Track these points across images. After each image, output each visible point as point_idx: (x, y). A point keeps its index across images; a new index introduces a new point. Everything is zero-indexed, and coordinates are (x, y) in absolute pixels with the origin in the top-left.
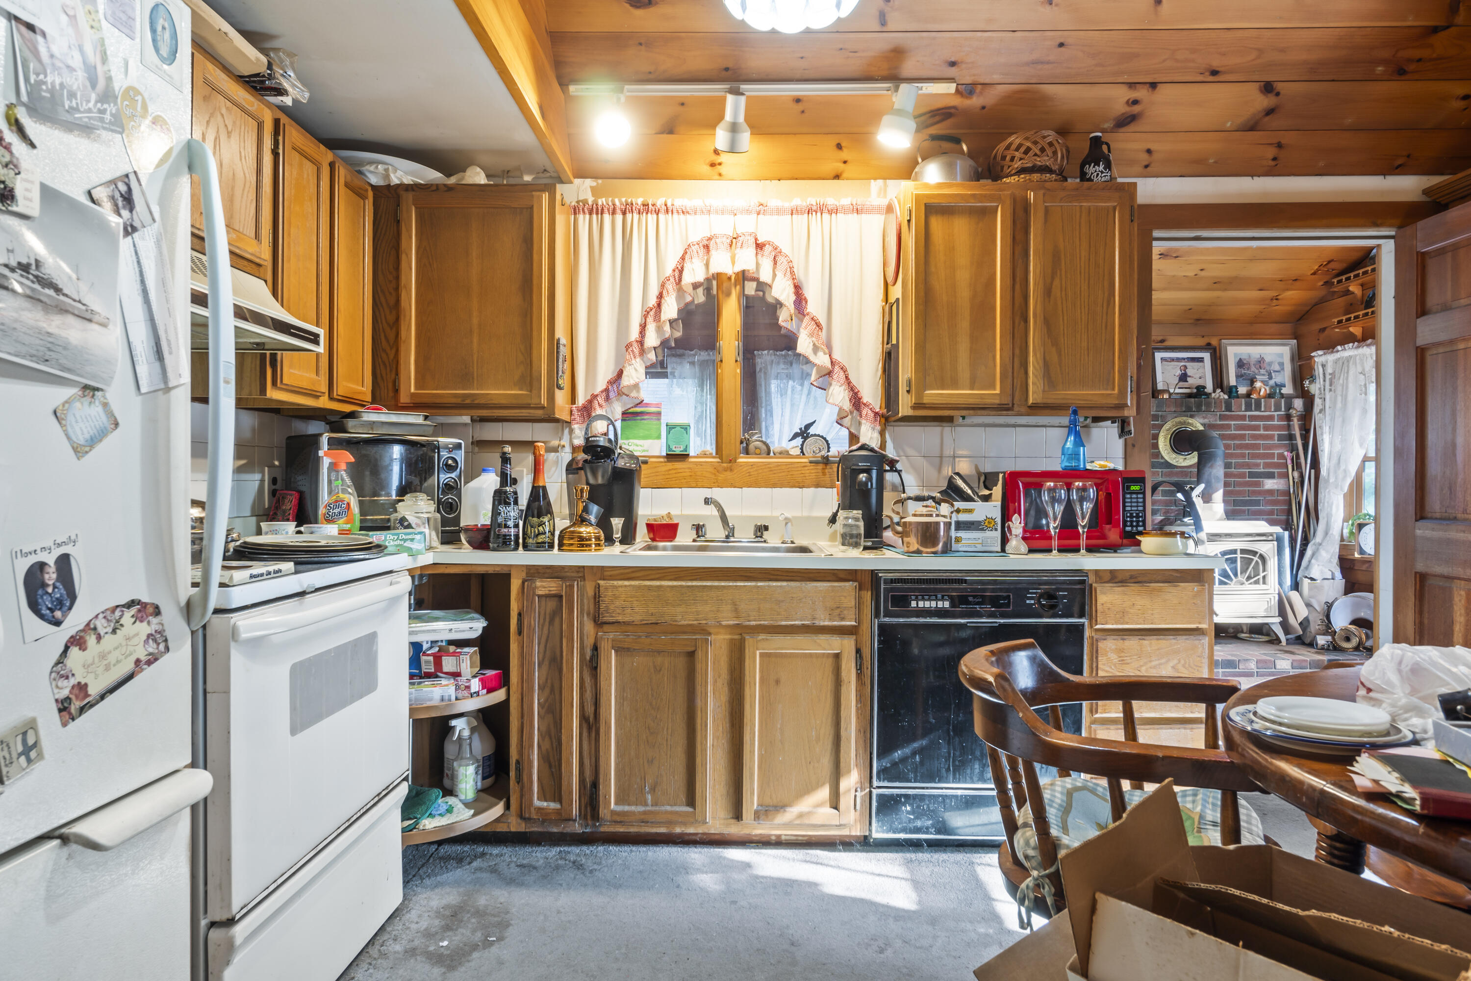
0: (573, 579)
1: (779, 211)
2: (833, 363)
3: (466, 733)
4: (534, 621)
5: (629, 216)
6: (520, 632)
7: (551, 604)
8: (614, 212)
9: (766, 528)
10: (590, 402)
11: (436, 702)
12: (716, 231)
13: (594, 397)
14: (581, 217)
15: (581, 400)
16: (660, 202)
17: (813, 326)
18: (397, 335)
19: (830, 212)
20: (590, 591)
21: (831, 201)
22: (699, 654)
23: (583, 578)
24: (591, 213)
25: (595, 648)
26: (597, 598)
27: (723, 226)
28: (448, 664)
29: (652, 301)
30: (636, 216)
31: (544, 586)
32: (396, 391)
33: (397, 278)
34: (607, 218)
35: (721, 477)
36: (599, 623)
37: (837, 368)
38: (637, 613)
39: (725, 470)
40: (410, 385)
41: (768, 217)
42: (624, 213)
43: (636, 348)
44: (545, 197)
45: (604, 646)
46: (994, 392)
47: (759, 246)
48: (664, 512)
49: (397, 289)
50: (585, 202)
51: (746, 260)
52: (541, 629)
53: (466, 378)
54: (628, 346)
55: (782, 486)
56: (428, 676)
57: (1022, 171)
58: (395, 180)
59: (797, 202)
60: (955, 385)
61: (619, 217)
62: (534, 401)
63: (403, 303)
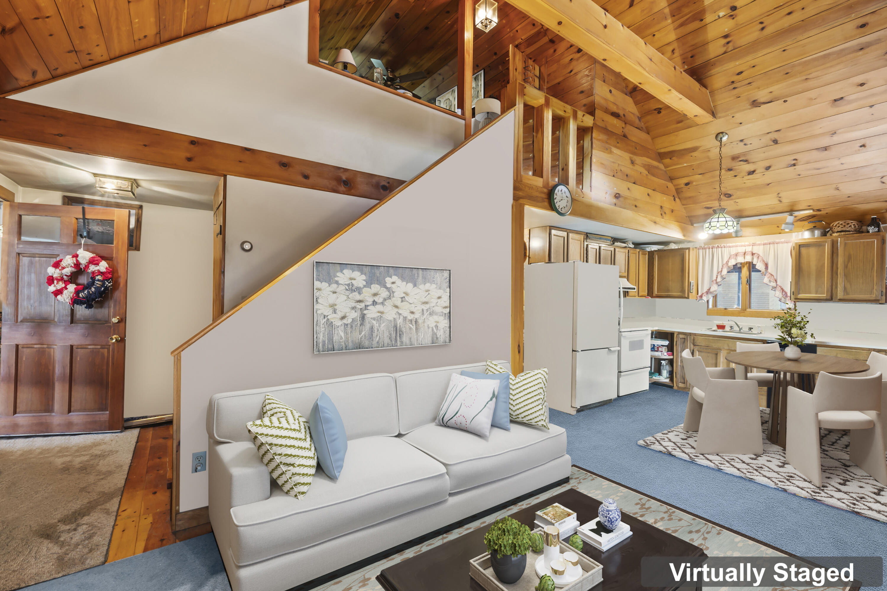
0: (688, 335)
1: (759, 245)
2: (777, 285)
3: (665, 364)
4: (679, 343)
5: (713, 249)
6: (676, 345)
7: (683, 340)
8: (709, 248)
9: (752, 328)
10: (702, 294)
11: (657, 355)
12: (740, 251)
13: (703, 294)
14: (700, 250)
15: (700, 294)
16: (722, 245)
17: (770, 275)
18: (653, 282)
19: (777, 243)
20: (692, 338)
21: (777, 241)
22: (718, 355)
23: (691, 335)
24: (703, 249)
25: (693, 350)
26: (694, 340)
27: (741, 250)
28: (660, 349)
29: (720, 270)
30: (715, 249)
31: (681, 336)
32: (653, 293)
33: (653, 270)
34: (707, 250)
35: (741, 314)
36: (694, 345)
37: (778, 286)
38: (703, 344)
39: (742, 312)
40: (656, 292)
41: (756, 246)
42: (712, 248)
43: (715, 282)
44: (687, 251)
45: (695, 350)
46: (824, 296)
47: (753, 254)
48: (721, 322)
49: (653, 272)
50: (701, 247)
51: (748, 258)
52: (681, 344)
53: (668, 291)
54: (713, 281)
55: (760, 317)
56: (656, 351)
57: (838, 232)
58: (653, 250)
59: (766, 242)
60: (810, 293)
61: (711, 250)
62: (684, 296)
63: (654, 275)
